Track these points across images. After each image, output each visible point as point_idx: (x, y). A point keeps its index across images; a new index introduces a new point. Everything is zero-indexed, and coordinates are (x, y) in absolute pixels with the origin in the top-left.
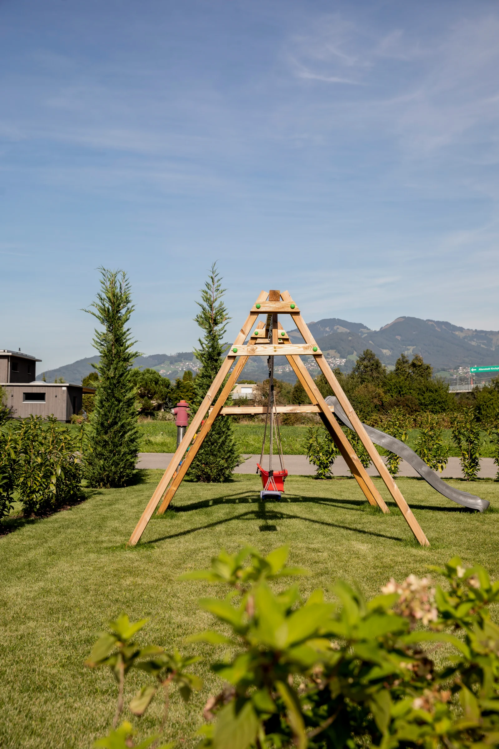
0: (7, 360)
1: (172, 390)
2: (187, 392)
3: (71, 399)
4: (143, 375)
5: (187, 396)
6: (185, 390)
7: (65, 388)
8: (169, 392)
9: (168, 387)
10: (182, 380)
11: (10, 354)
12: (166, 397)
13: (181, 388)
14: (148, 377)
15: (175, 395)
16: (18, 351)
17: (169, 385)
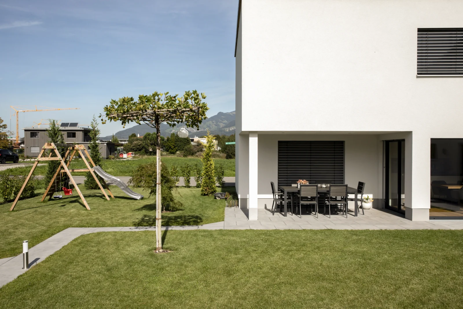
0: (82, 132)
1: (165, 142)
2: (172, 142)
3: (109, 149)
4: (152, 135)
5: (172, 144)
6: (171, 142)
7: (105, 144)
8: (164, 143)
9: (163, 141)
10: (170, 137)
11: (83, 129)
12: (163, 145)
13: (169, 141)
14: (154, 136)
15: (166, 144)
16: (88, 128)
17: (164, 139)
